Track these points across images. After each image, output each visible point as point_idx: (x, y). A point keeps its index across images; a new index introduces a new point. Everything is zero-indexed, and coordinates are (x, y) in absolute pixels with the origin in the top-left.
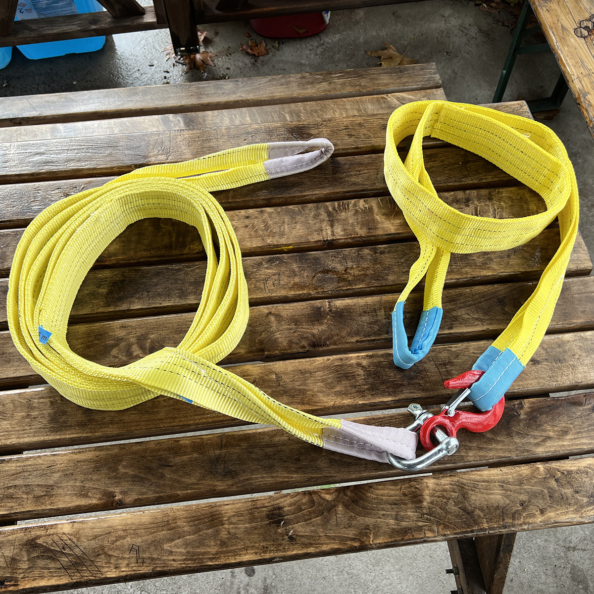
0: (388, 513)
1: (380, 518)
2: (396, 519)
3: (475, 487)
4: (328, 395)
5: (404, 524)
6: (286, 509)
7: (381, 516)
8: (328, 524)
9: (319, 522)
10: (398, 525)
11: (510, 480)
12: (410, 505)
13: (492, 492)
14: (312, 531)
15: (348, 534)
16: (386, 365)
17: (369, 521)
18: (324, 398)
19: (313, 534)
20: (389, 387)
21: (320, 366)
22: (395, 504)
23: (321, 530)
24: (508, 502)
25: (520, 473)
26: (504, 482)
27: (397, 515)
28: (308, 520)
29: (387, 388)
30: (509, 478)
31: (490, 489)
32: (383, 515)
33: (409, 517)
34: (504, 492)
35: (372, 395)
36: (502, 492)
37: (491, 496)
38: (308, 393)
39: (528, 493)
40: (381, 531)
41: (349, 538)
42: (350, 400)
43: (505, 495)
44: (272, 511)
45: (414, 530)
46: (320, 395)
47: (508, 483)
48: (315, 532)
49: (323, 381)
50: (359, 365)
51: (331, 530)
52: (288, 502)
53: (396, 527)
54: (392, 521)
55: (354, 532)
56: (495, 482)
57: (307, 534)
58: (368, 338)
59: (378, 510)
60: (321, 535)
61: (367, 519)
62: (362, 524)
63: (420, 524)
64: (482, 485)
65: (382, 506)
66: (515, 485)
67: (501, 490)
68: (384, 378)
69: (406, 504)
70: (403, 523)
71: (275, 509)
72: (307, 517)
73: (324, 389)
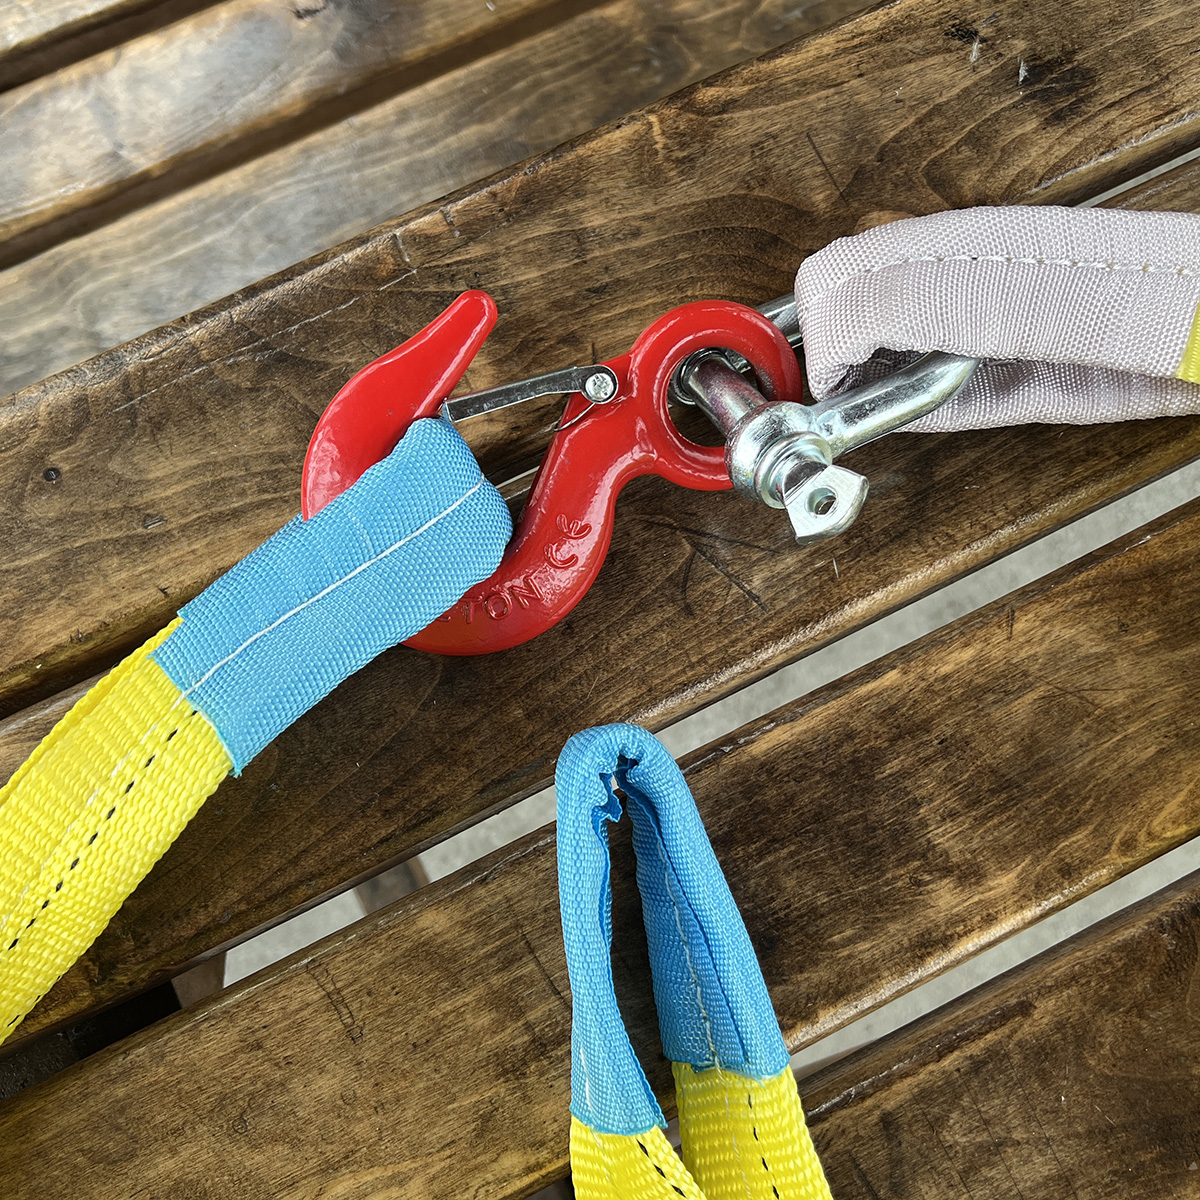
0: (619, 247)
1: (648, 218)
2: (580, 237)
3: (274, 475)
4: (1054, 658)
5: (543, 228)
6: (1032, 125)
7: (646, 225)
8: (845, 127)
9: (885, 122)
10: (565, 214)
11: (116, 561)
12: (539, 305)
13: (191, 482)
14: (898, 81)
15: (752, 119)
16: (834, 927)
17: (685, 193)
18: (1068, 634)
19: (887, 73)
20: (782, 808)
21: (1155, 793)
22: (598, 291)
23: (864, 98)
24: (115, 466)
25: (72, 612)
26: (146, 543)
27: (581, 251)
28: (929, 115)
29: (791, 800)
30: (120, 569)
31: (203, 490)
32: (636, 234)
33: (530, 259)
34: (138, 501)
35: (850, 736)
36: (148, 496)
37: (193, 461)
38: (1151, 635)
39: (27, 535)
40: (625, 172)
41: (744, 107)
42: (945, 669)
43: (130, 490)
44: (1081, 100)
45: (493, 218)
46: (1091, 646)
47: (123, 546)
48: (884, 85)
49: (1108, 722)
50: (969, 875)
51: (826, 110)
52: (1034, 152)
53: (571, 207)
54: (595, 220)
55: (732, 132)
56: (183, 528)
57: (912, 67)
58: (976, 1048)
59: (662, 243)
60: (855, 82)
61: (698, 194)
62: (709, 172)
63: (476, 251)
64: (243, 493)
65: (653, 263)
66: (90, 548)
67: (152, 504)
68: (820, 850)
69: (558, 305)
70: (547, 229)
71: (1073, 109)
72: (937, 121)
73: (1087, 680)
